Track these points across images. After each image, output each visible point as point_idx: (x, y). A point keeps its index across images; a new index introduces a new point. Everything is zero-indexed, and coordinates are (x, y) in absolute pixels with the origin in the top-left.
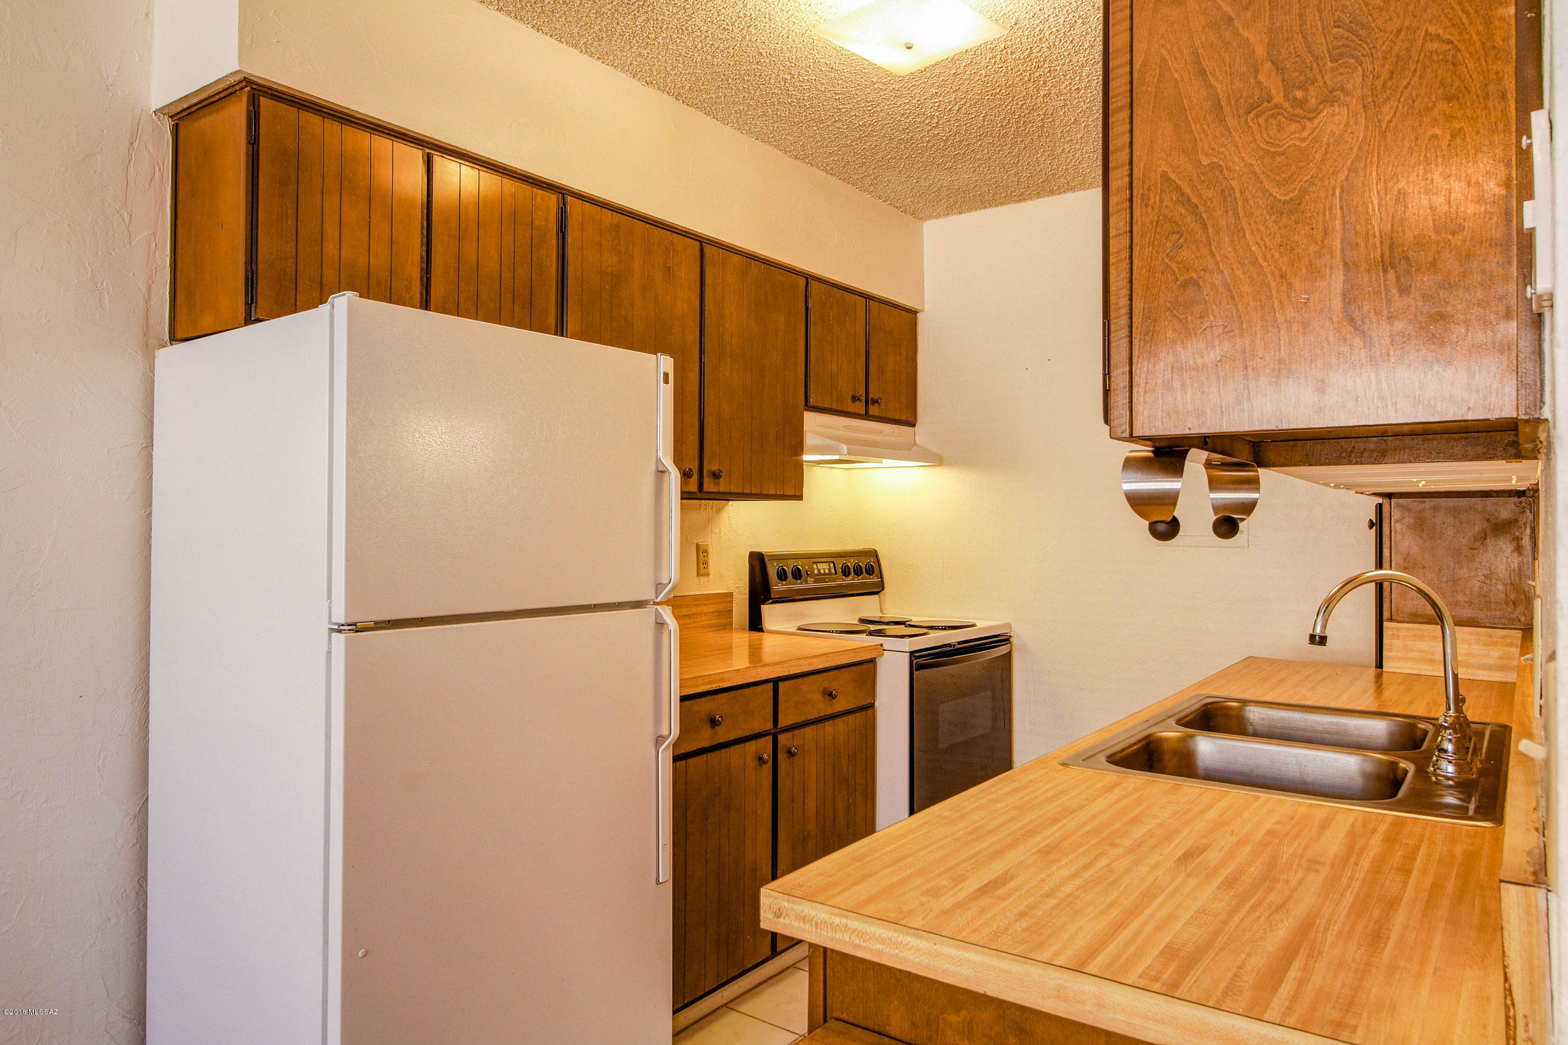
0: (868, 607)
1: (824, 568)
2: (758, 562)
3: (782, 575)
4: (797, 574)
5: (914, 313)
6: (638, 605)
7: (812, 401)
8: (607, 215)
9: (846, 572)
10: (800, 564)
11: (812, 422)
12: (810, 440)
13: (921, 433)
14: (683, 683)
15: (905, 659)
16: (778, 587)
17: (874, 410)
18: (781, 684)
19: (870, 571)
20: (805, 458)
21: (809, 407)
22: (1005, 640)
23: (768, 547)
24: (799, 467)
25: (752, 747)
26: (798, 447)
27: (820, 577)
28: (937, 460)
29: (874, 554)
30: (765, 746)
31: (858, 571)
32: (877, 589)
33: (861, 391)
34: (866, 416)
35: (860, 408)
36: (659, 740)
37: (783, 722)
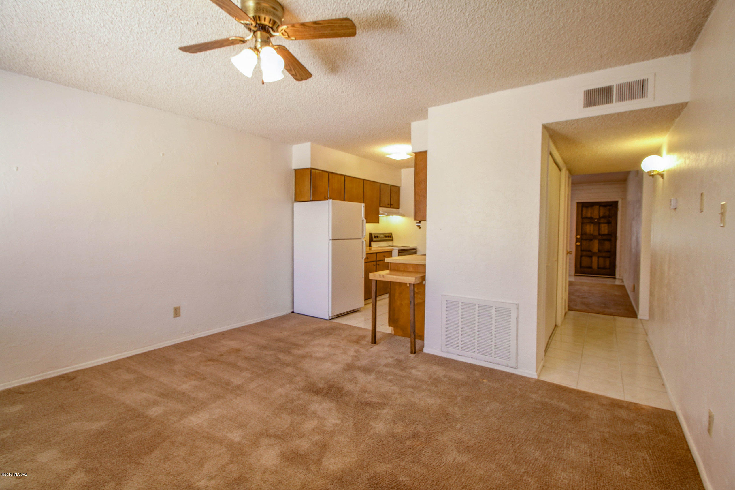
0: (390, 243)
1: (382, 236)
2: (371, 235)
3: (375, 237)
4: (377, 237)
5: (399, 187)
6: (360, 239)
7: (381, 205)
8: (350, 178)
9: (386, 237)
10: (378, 235)
11: (381, 209)
12: (380, 212)
13: (401, 210)
14: (366, 251)
15: (397, 251)
16: (374, 239)
17: (392, 206)
18: (377, 254)
19: (390, 237)
20: (380, 215)
21: (380, 206)
22: (415, 249)
23: (373, 232)
24: (379, 217)
25: (373, 263)
26: (378, 213)
27: (381, 238)
28: (403, 215)
29: (391, 234)
30: (375, 263)
31: (388, 237)
32: (392, 240)
33: (389, 203)
34: (390, 207)
35: (389, 206)
36: (363, 258)
37: (378, 259)
